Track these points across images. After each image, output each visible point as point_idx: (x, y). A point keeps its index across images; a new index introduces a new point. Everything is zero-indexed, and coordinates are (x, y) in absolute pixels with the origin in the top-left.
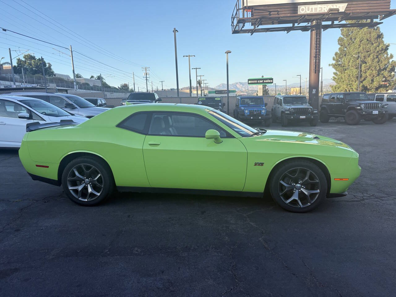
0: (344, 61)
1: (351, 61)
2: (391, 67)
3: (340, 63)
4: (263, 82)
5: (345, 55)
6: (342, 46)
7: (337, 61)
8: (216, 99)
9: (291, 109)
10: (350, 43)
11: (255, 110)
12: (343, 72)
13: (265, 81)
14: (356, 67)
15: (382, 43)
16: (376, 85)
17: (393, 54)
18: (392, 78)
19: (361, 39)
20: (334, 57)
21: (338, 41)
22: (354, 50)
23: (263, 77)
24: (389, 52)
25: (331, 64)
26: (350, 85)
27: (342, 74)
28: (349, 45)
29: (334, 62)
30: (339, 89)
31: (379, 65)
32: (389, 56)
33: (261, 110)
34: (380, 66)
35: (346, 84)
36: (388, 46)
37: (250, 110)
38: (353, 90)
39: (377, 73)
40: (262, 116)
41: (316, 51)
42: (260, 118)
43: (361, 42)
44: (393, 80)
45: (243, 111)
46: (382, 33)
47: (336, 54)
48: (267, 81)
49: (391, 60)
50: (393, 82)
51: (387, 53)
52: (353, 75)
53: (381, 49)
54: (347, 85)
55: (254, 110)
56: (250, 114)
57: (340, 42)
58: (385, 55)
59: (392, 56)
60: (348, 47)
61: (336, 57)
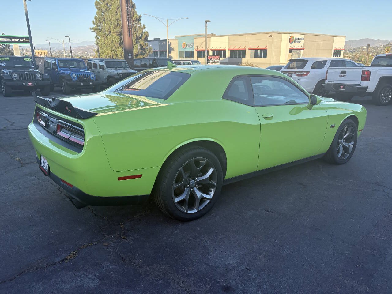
0: (104, 26)
1: (112, 28)
2: (145, 36)
3: (100, 28)
4: (19, 40)
5: (104, 20)
6: (99, 10)
7: (97, 25)
8: (25, 59)
9: (120, 73)
10: (107, 8)
11: (84, 75)
12: (105, 37)
13: (21, 40)
14: (117, 33)
15: (135, 13)
16: (136, 52)
17: (145, 25)
18: (147, 47)
19: (117, 6)
20: (93, 21)
21: (95, 5)
22: (113, 16)
23: (3, 34)
24: (142, 22)
25: (92, 28)
26: (113, 50)
27: (104, 39)
28: (106, 10)
29: (94, 26)
30: (104, 55)
31: (135, 33)
32: (142, 26)
33: (89, 75)
34: (136, 35)
35: (110, 50)
36: (140, 17)
37: (78, 75)
38: (117, 56)
39: (135, 41)
40: (92, 81)
41: (128, 14)
42: (91, 83)
43: (118, 9)
44: (147, 49)
45: (69, 75)
46: (134, 4)
47: (96, 18)
48: (24, 40)
49: (144, 30)
50: (148, 50)
51: (141, 23)
52: (116, 41)
53: (136, 19)
54: (112, 51)
55: (82, 75)
56: (78, 79)
57: (97, 6)
58: (139, 25)
59: (144, 27)
60: (105, 13)
61: (96, 21)
